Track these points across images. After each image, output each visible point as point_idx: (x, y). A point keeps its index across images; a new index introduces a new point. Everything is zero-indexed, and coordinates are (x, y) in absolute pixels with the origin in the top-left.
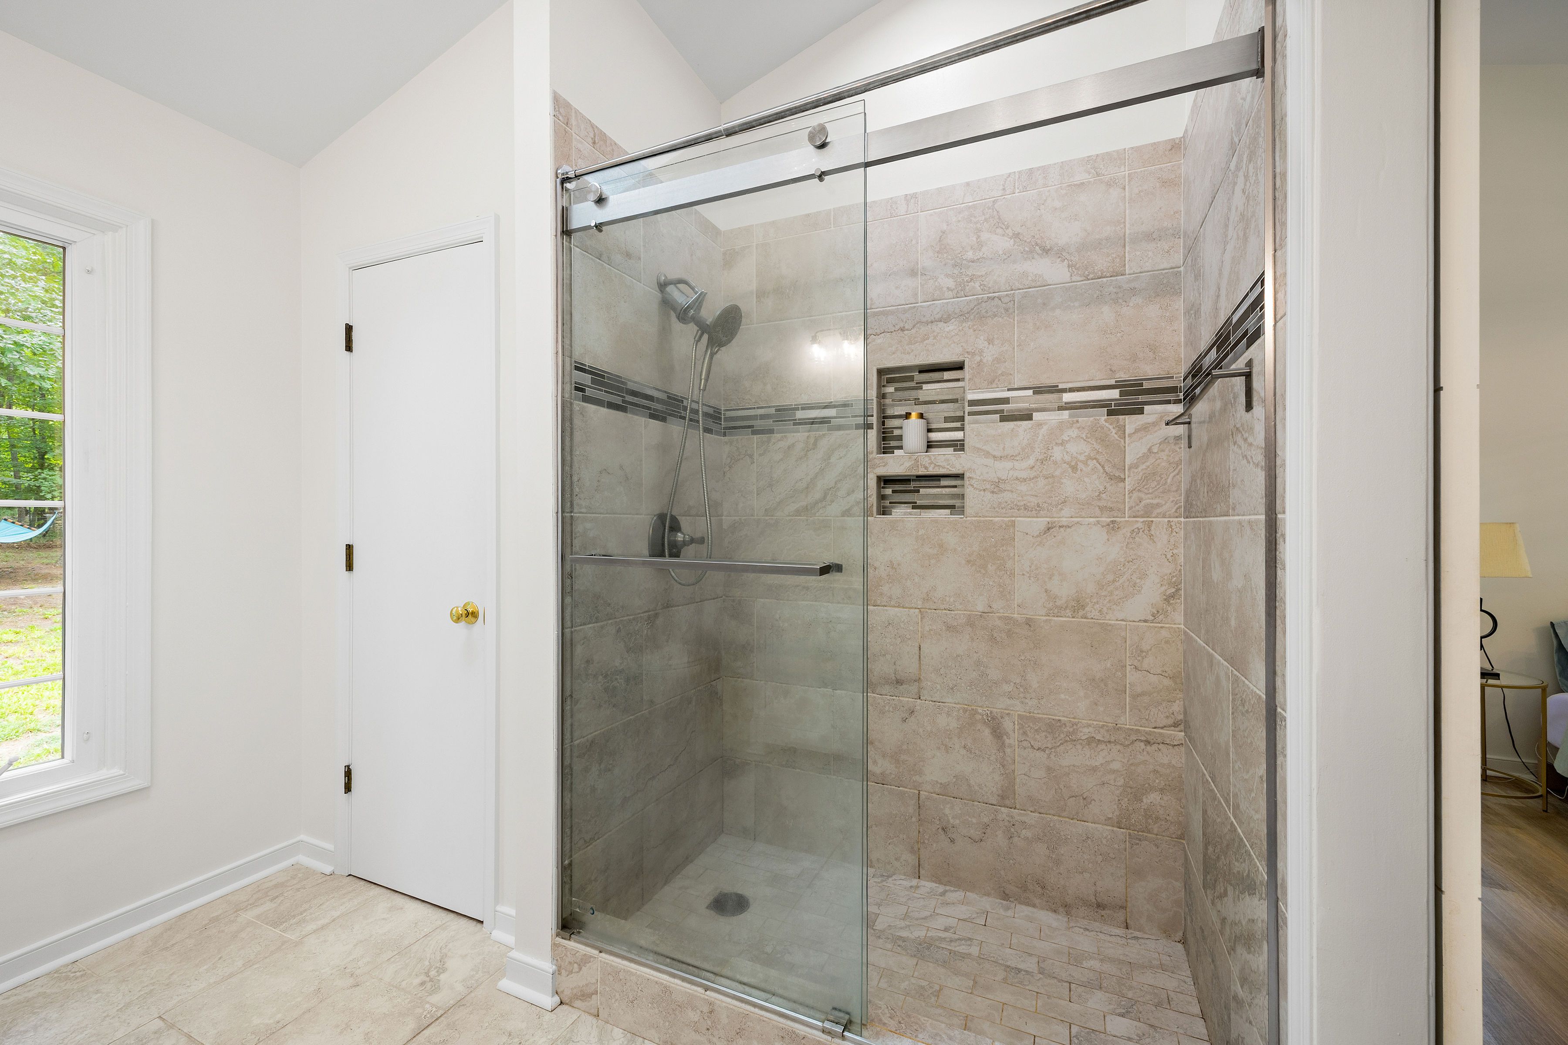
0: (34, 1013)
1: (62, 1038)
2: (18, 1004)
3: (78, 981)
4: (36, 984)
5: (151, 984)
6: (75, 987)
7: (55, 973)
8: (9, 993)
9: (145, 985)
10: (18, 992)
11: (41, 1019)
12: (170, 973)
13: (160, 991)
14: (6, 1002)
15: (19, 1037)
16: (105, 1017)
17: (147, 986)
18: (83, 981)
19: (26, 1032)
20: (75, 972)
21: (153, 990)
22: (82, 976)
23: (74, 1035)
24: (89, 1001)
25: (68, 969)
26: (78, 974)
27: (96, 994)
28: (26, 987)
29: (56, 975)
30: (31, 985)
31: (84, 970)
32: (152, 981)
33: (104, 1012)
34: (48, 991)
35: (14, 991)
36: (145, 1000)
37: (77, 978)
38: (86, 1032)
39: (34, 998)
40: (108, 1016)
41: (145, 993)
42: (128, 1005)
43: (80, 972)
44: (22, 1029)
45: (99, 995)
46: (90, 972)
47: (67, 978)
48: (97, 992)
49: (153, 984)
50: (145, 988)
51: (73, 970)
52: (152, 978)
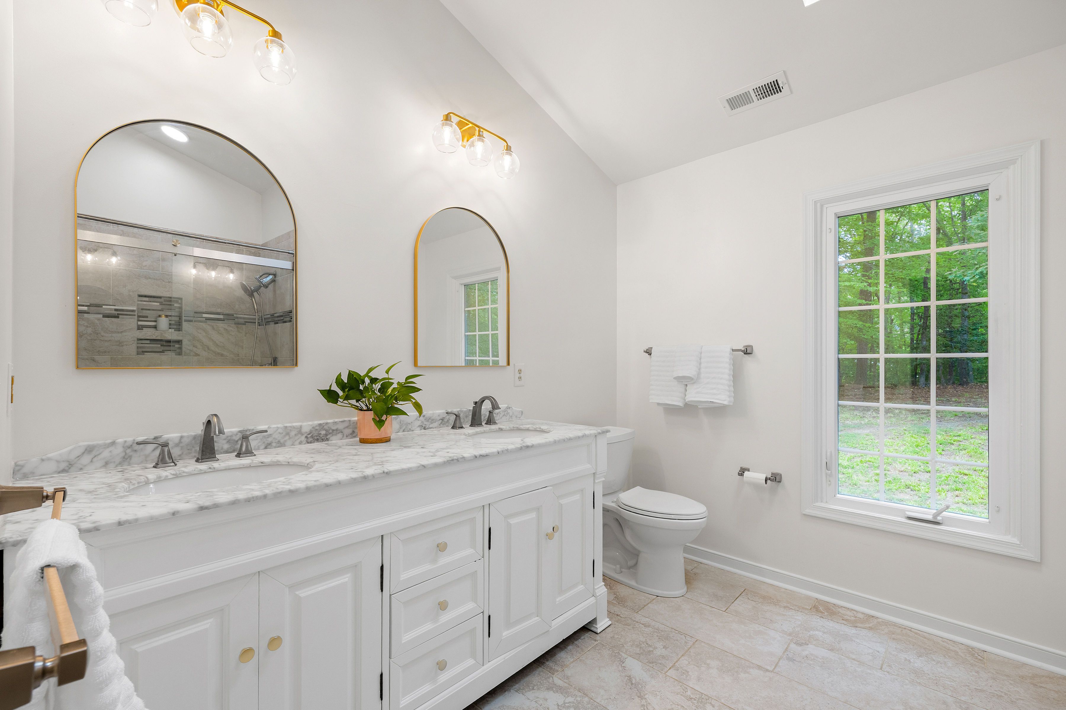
0: (944, 656)
1: (941, 676)
2: (944, 648)
3: (977, 660)
4: (959, 646)
5: (1005, 693)
6: (971, 662)
7: (971, 648)
8: (946, 640)
9: (1001, 691)
10: (949, 642)
11: (944, 661)
12: (1021, 698)
13: (1004, 700)
14: (941, 643)
15: (930, 660)
16: (967, 685)
17: (1002, 692)
18: (977, 662)
19: (934, 660)
20: (979, 656)
21: (1003, 696)
22: (980, 660)
23: (947, 679)
24: (969, 672)
25: (977, 652)
26: (979, 657)
27: (976, 672)
28: (954, 644)
29: (970, 649)
30: (957, 645)
31: (984, 659)
32: (1007, 692)
33: (969, 683)
34: (959, 653)
35: (948, 641)
36: (992, 697)
37: (977, 658)
38: (952, 683)
39: (952, 650)
40: (968, 686)
41: (996, 694)
42: (982, 691)
43: (982, 657)
44: (934, 658)
45: (976, 674)
46: (985, 661)
47: (973, 655)
48: (977, 672)
49: (1006, 694)
50: (999, 692)
51: (979, 654)
52: (1009, 691)
